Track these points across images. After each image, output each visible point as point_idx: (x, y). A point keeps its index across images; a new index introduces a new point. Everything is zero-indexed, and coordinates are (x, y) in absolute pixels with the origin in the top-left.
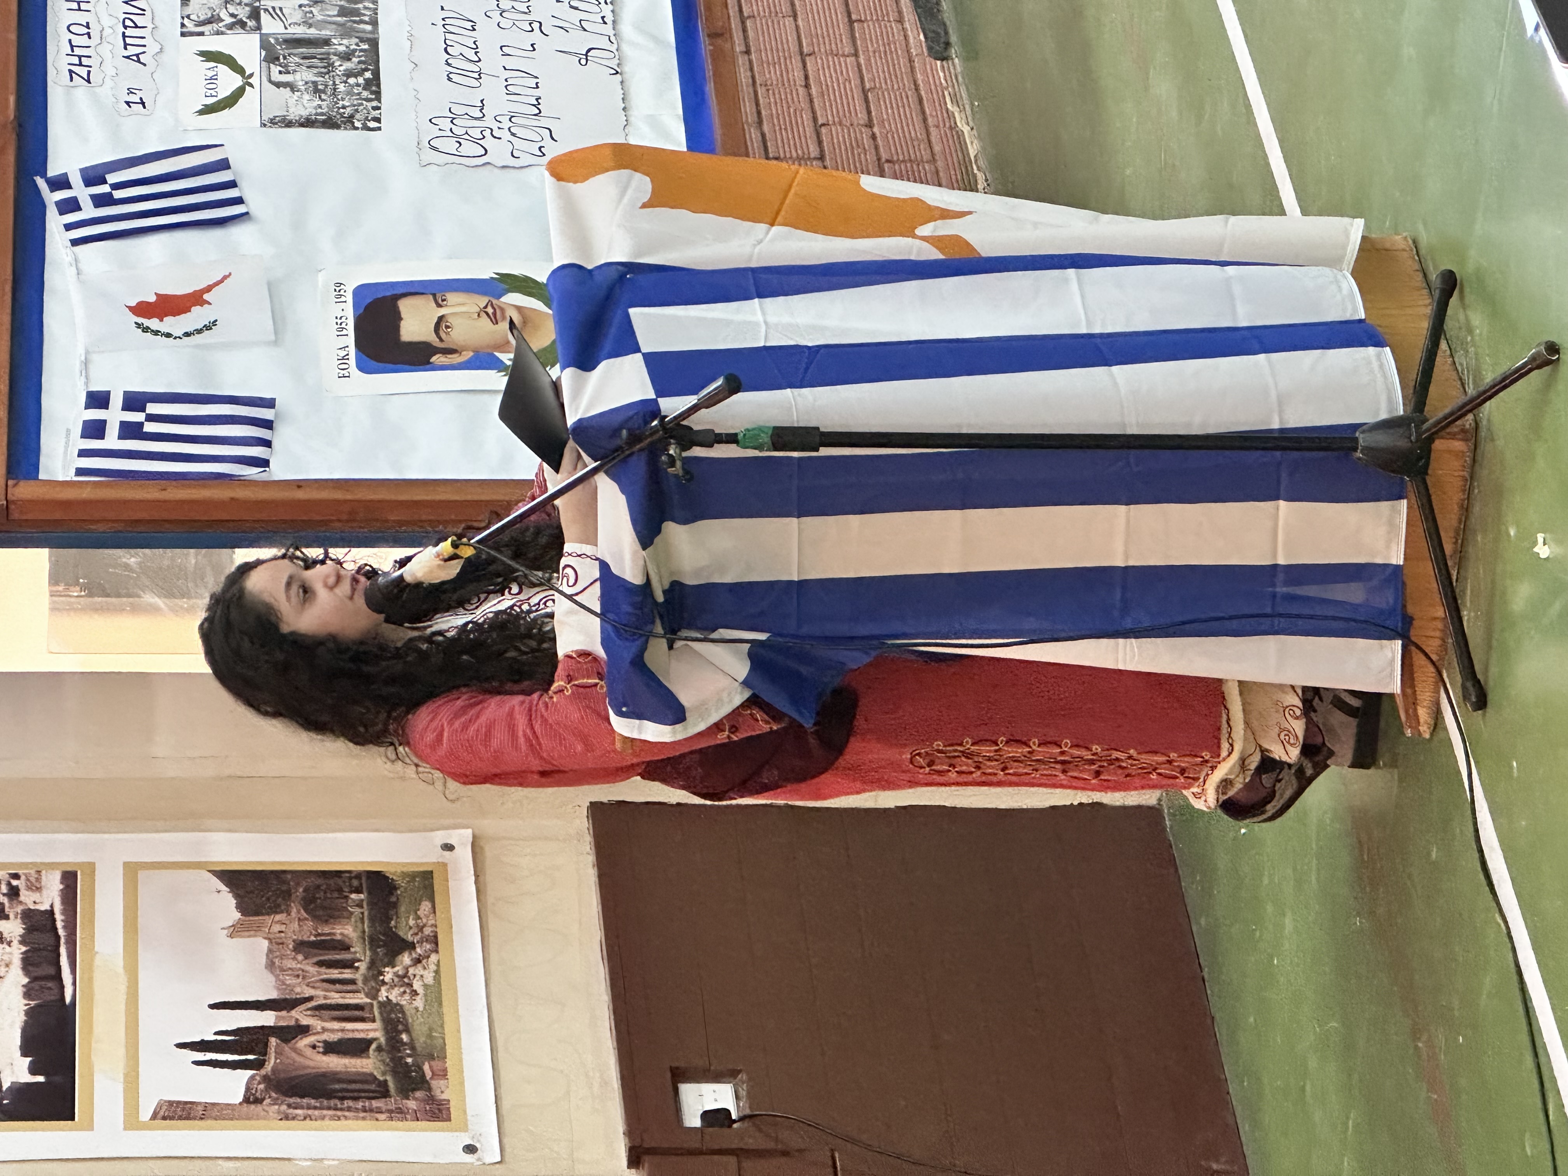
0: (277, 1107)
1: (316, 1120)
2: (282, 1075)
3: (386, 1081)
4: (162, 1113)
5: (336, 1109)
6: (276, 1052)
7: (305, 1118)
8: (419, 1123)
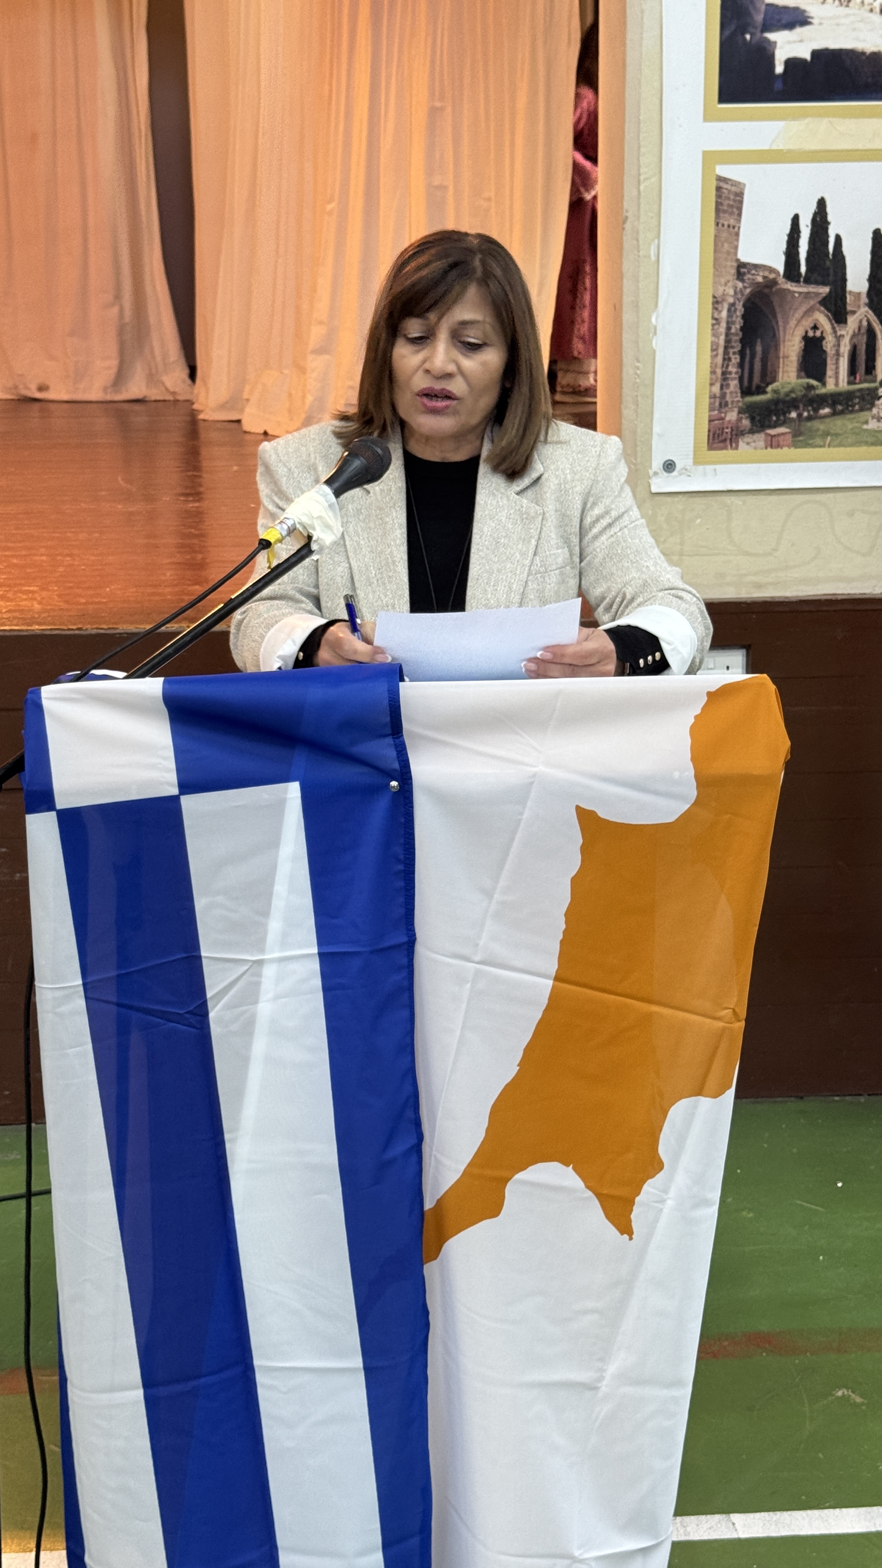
0: (732, 292)
1: (713, 329)
2: (776, 300)
3: (765, 392)
4: (725, 186)
5: (726, 348)
6: (808, 293)
7: (714, 318)
8: (707, 422)
